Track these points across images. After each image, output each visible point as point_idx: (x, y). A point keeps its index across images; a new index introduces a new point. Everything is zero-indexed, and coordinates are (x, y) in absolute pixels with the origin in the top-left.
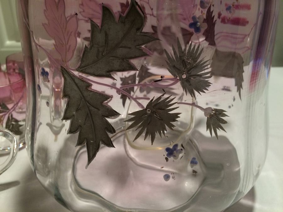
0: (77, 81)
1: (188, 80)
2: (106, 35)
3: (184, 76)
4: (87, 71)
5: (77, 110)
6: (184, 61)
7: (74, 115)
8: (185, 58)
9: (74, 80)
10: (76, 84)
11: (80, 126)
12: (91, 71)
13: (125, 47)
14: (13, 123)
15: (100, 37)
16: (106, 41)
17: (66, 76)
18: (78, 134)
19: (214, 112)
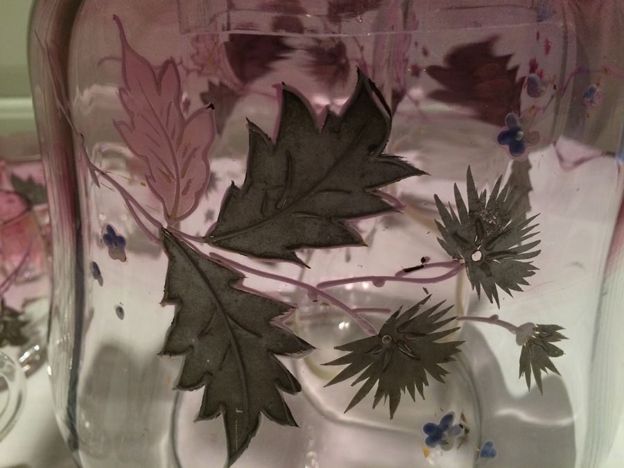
0: (203, 265)
1: (484, 264)
2: (290, 159)
3: (477, 256)
4: (233, 243)
5: (202, 334)
6: (479, 220)
7: (192, 347)
8: (482, 214)
9: (196, 264)
10: (202, 274)
11: (209, 373)
12: (245, 244)
13: (337, 190)
14: (7, 319)
15: (273, 166)
16: (289, 176)
17: (175, 251)
18: (202, 390)
19: (538, 333)
